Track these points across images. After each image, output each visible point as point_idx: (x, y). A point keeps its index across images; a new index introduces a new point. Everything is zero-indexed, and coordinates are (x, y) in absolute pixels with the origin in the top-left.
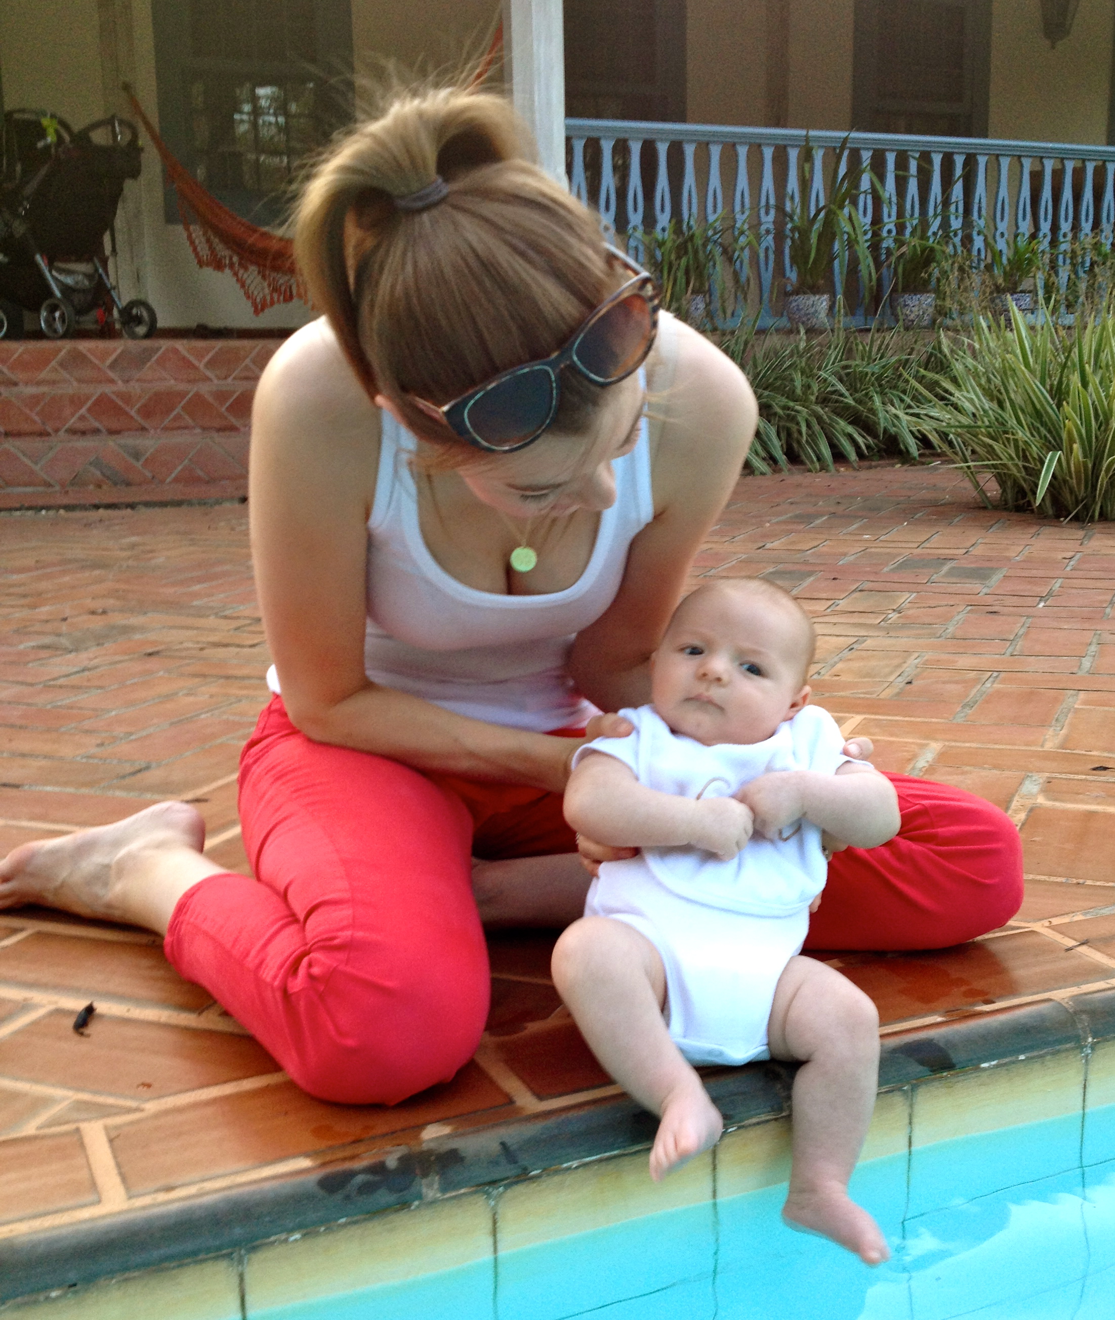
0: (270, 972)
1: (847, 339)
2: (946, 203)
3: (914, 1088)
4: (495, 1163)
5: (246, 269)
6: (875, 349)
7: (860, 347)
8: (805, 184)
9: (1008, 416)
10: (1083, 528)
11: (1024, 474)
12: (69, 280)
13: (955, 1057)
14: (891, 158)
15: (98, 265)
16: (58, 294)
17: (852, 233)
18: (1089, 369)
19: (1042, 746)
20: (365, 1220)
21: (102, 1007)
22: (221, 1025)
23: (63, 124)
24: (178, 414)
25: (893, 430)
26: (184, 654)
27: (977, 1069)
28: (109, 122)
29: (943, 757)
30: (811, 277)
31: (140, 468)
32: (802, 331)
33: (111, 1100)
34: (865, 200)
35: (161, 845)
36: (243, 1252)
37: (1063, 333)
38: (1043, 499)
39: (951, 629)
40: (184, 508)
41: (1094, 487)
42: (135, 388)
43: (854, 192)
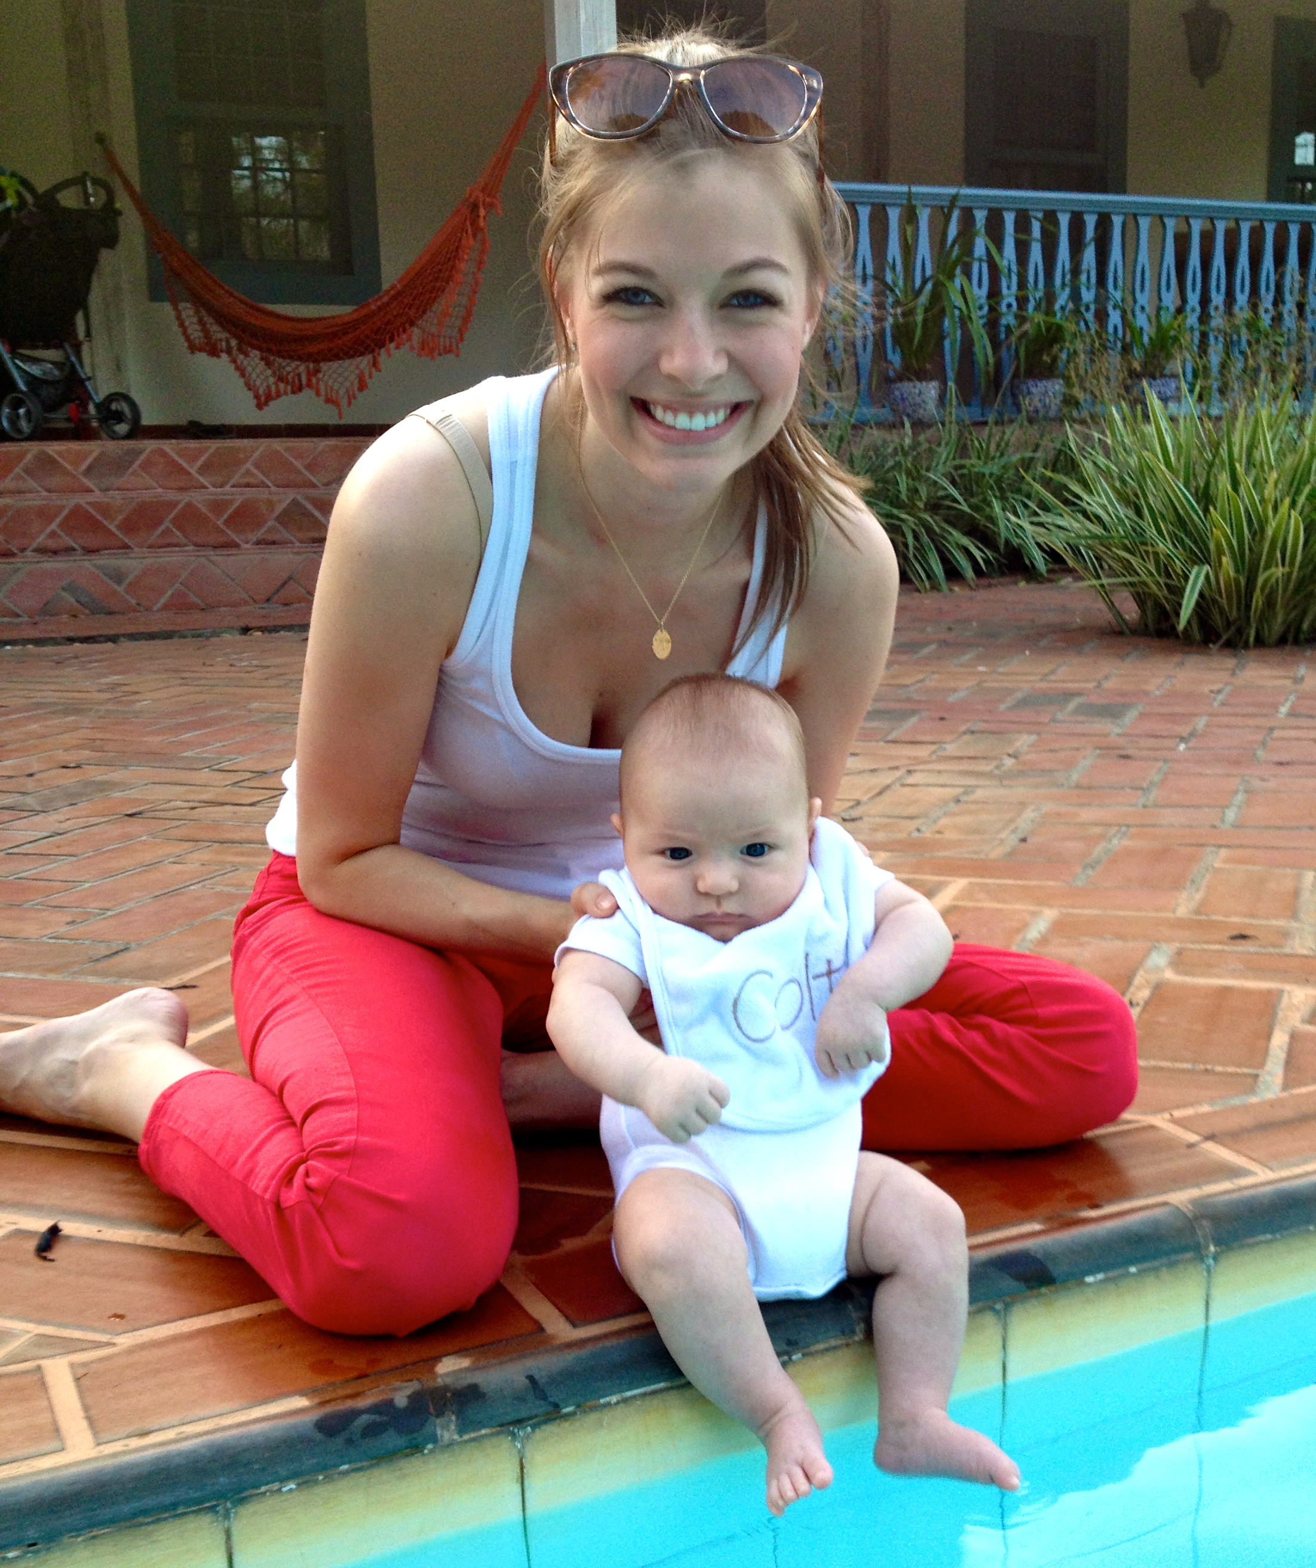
0: (261, 1183)
1: (961, 434)
2: (1076, 271)
3: (1007, 1306)
4: (520, 1398)
5: (246, 355)
6: (993, 447)
7: (976, 443)
8: (908, 250)
9: (1147, 524)
10: (1235, 656)
11: (1166, 591)
12: (35, 370)
13: (1055, 1271)
14: (1009, 218)
15: (70, 351)
16: (23, 387)
17: (964, 308)
18: (1240, 469)
19: (1174, 912)
20: (371, 1466)
21: (68, 1227)
22: (208, 1247)
23: (24, 182)
24: (168, 528)
25: (1015, 541)
26: (170, 814)
27: (1082, 1283)
28: (79, 181)
29: (1059, 927)
30: (917, 362)
31: (123, 593)
32: (907, 425)
33: (77, 1334)
34: (980, 269)
35: (134, 1039)
36: (229, 1505)
37: (1209, 425)
38: (1189, 622)
39: (1075, 776)
40: (175, 640)
41: (1248, 607)
42: (116, 498)
43: (966, 259)
